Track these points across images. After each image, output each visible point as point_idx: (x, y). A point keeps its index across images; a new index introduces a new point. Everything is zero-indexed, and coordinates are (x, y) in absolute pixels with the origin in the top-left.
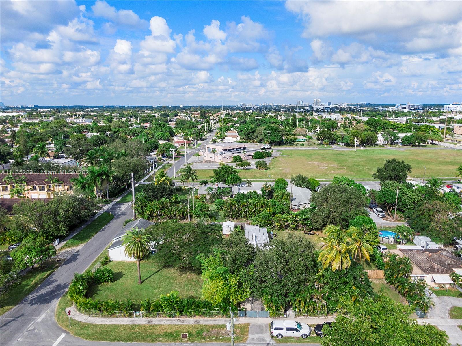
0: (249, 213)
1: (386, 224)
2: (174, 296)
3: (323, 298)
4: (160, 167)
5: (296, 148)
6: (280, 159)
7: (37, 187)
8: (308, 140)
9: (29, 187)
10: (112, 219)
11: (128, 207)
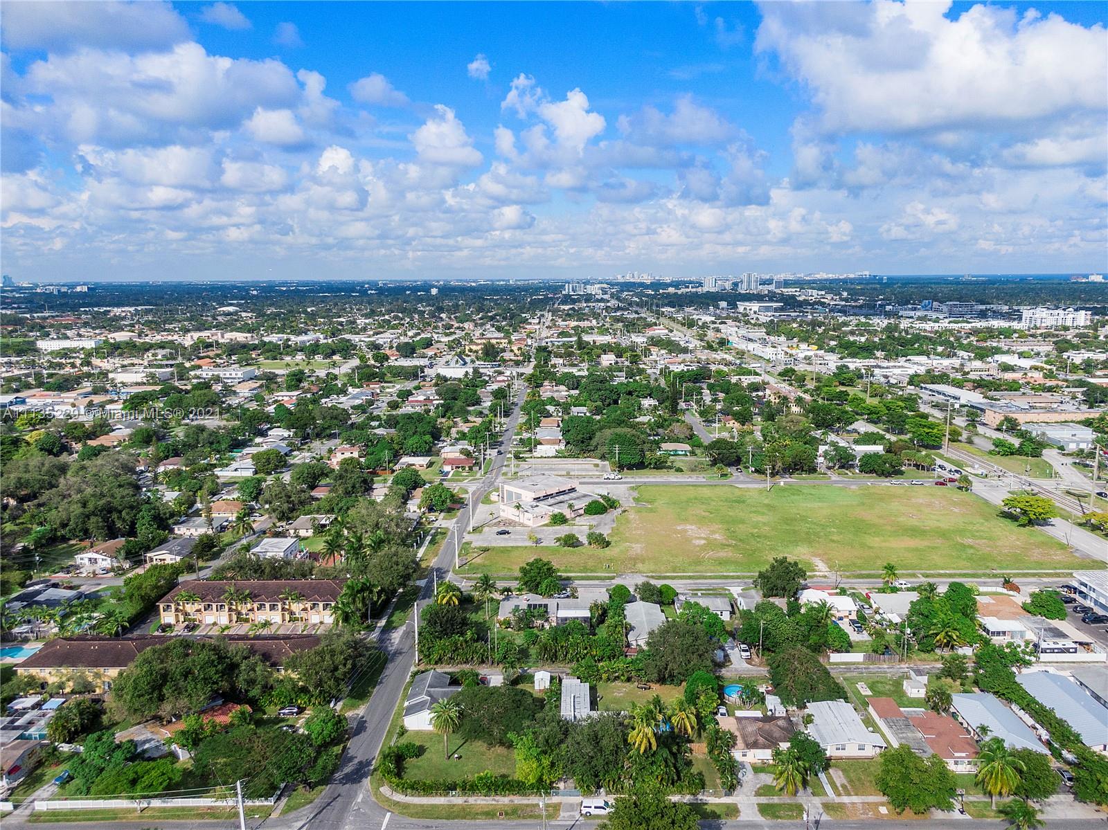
0: (569, 656)
1: (747, 671)
2: (489, 775)
3: (631, 777)
4: (429, 538)
5: (665, 477)
6: (632, 515)
7: (267, 605)
8: (693, 453)
9: (256, 605)
10: (386, 661)
11: (402, 638)
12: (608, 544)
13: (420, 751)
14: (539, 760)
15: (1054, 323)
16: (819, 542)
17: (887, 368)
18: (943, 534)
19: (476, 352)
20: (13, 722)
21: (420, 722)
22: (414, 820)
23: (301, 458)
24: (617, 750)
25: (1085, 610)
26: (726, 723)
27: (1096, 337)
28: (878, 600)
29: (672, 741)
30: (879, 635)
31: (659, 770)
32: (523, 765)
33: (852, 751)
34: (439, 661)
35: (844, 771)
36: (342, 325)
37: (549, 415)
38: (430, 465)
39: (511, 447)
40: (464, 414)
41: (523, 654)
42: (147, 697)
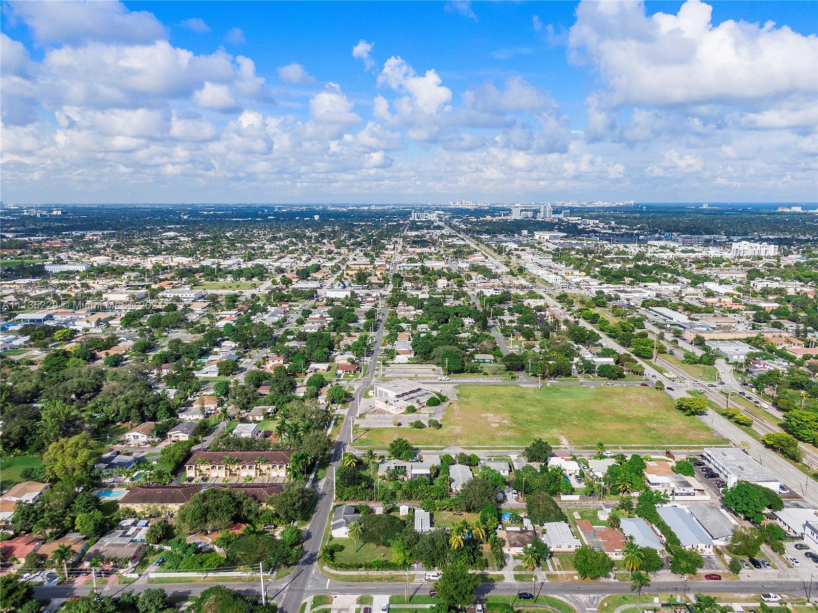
0: (418, 497)
1: (515, 505)
2: (378, 560)
3: (450, 561)
4: (333, 422)
5: (477, 379)
6: (455, 406)
7: (247, 466)
8: (495, 361)
9: (241, 467)
10: (317, 499)
11: (324, 485)
12: (440, 426)
13: (342, 548)
14: (404, 553)
15: (752, 254)
16: (565, 426)
17: (630, 292)
18: (640, 420)
19: (351, 276)
20: (125, 533)
21: (341, 533)
22: (342, 583)
23: (246, 363)
24: (443, 548)
25: (709, 470)
26: (501, 534)
27: (778, 266)
28: (593, 463)
29: (472, 544)
30: (590, 485)
31: (465, 557)
32: (395, 555)
33: (565, 548)
34: (347, 499)
35: (560, 559)
36: (254, 250)
37: (403, 330)
38: (329, 369)
39: (379, 355)
40: (347, 330)
41: (393, 495)
42: (199, 520)
